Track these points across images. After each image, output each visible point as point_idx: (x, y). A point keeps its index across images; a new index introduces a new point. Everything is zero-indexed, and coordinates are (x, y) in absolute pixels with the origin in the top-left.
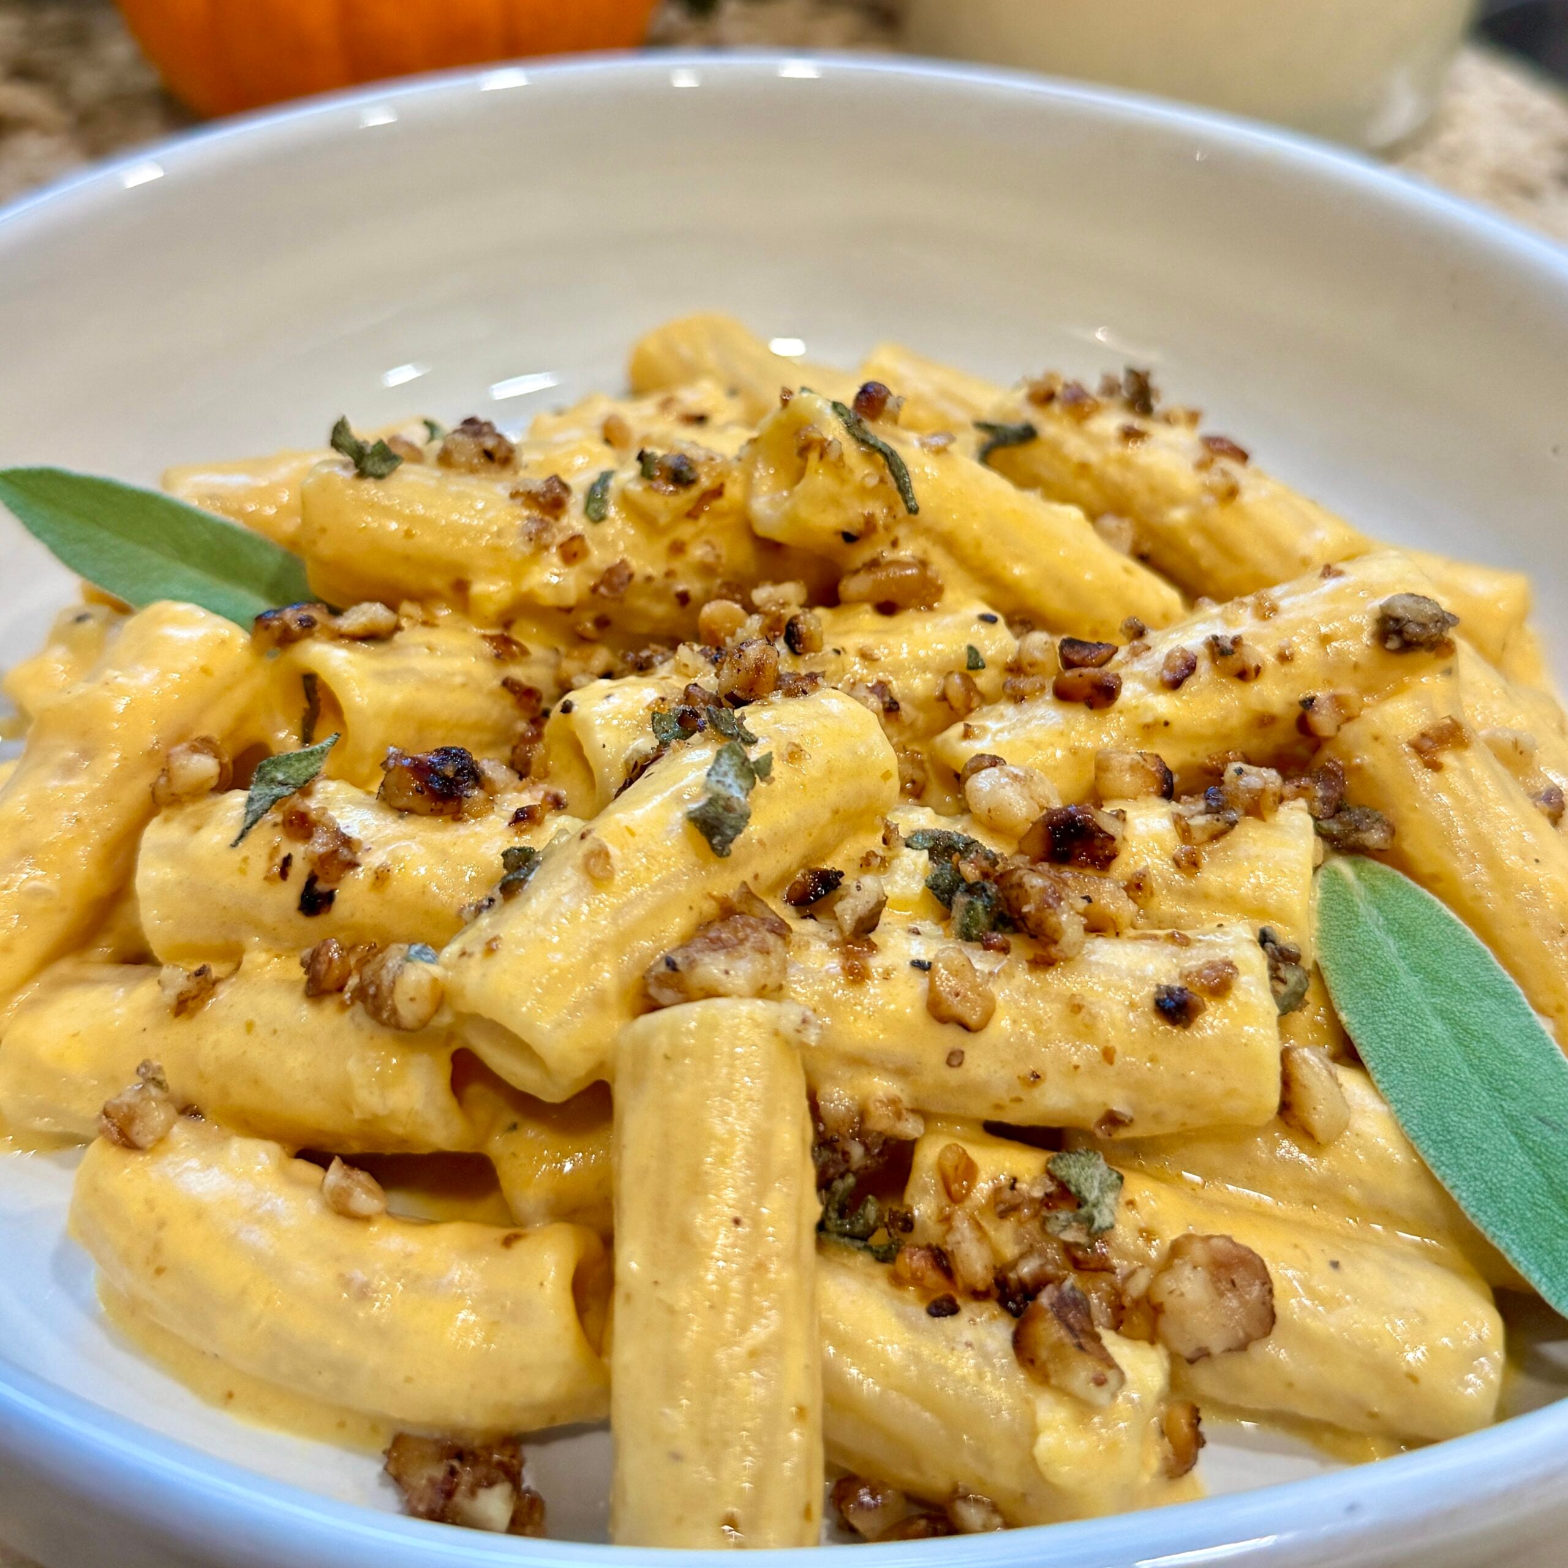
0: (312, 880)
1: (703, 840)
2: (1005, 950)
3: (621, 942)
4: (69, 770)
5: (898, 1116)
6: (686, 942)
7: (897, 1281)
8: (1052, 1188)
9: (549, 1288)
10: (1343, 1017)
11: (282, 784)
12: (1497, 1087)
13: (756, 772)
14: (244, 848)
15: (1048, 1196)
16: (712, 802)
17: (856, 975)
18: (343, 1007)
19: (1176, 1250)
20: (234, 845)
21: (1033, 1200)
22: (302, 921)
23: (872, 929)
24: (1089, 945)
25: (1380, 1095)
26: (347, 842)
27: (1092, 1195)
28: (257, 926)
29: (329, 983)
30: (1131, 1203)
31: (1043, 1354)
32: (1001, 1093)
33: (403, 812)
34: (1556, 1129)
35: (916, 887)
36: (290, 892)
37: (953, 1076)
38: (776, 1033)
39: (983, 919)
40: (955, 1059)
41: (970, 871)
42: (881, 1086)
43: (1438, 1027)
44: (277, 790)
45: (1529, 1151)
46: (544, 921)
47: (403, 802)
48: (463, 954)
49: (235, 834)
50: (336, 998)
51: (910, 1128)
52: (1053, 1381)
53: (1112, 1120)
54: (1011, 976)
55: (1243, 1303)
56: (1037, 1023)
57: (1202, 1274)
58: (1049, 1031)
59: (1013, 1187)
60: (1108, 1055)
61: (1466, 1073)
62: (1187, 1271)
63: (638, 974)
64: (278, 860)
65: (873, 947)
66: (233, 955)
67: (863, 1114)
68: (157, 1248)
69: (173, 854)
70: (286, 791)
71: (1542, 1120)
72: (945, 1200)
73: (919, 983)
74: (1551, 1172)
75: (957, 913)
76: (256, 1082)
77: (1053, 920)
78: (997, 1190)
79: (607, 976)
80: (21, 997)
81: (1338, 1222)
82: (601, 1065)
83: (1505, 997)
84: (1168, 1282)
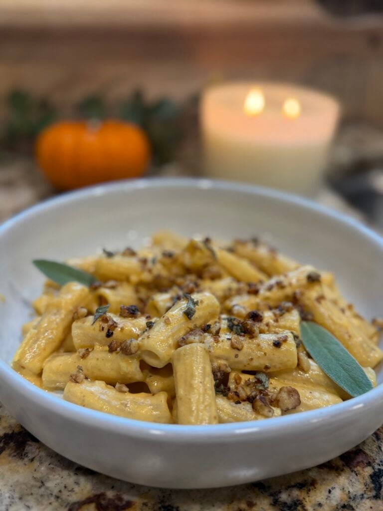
0: (109, 330)
1: (186, 317)
2: (244, 336)
3: (173, 335)
4: (55, 314)
5: (227, 367)
6: (185, 335)
7: (229, 399)
8: (256, 380)
9: (163, 402)
10: (307, 349)
11: (101, 313)
12: (337, 360)
13: (196, 303)
14: (94, 326)
15: (256, 382)
16: (188, 309)
17: (217, 341)
18: (117, 353)
19: (281, 390)
20: (92, 325)
21: (253, 383)
22: (107, 339)
23: (219, 333)
24: (259, 335)
25: (316, 363)
26: (115, 322)
27: (264, 381)
28: (97, 341)
29: (114, 349)
30: (271, 383)
31: (258, 408)
32: (245, 363)
33: (125, 317)
34: (350, 366)
35: (226, 326)
36: (104, 333)
37: (236, 360)
38: (205, 349)
39: (240, 331)
40: (236, 356)
41: (236, 322)
42: (222, 362)
43: (325, 350)
44: (100, 314)
45: (345, 370)
46: (158, 331)
47: (125, 315)
48: (143, 339)
49: (92, 323)
50: (116, 352)
51: (229, 370)
52: (261, 413)
53: (267, 367)
54: (246, 340)
55: (294, 399)
56: (251, 349)
57: (286, 394)
58: (254, 350)
59: (249, 380)
60: (265, 354)
61: (331, 358)
62: (283, 393)
63: (176, 341)
64: (101, 327)
65: (219, 337)
66: (93, 347)
67: (220, 367)
68: (83, 401)
69: (80, 328)
70: (102, 314)
71: (347, 365)
72: (236, 384)
73: (229, 342)
74: (350, 373)
75: (234, 330)
76: (100, 370)
77: (253, 329)
78: (246, 381)
79: (171, 342)
80: (47, 360)
81: (310, 386)
82: (170, 359)
83: (337, 344)
84: (280, 395)
